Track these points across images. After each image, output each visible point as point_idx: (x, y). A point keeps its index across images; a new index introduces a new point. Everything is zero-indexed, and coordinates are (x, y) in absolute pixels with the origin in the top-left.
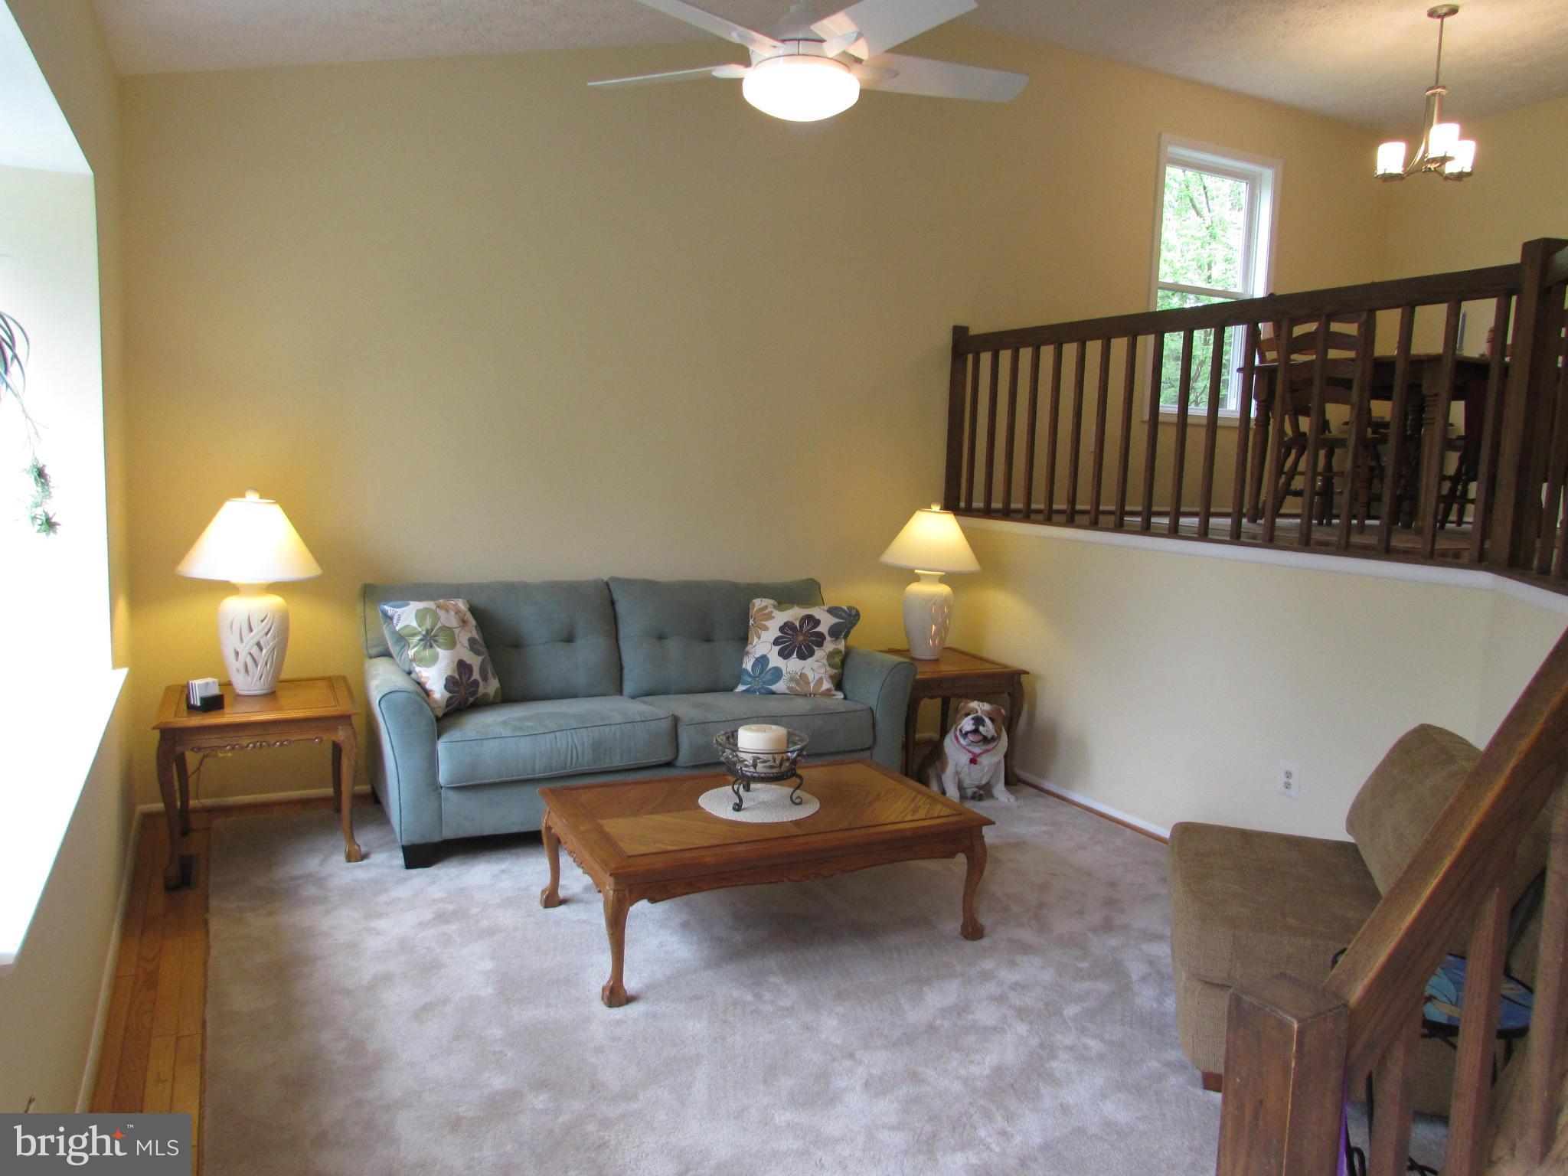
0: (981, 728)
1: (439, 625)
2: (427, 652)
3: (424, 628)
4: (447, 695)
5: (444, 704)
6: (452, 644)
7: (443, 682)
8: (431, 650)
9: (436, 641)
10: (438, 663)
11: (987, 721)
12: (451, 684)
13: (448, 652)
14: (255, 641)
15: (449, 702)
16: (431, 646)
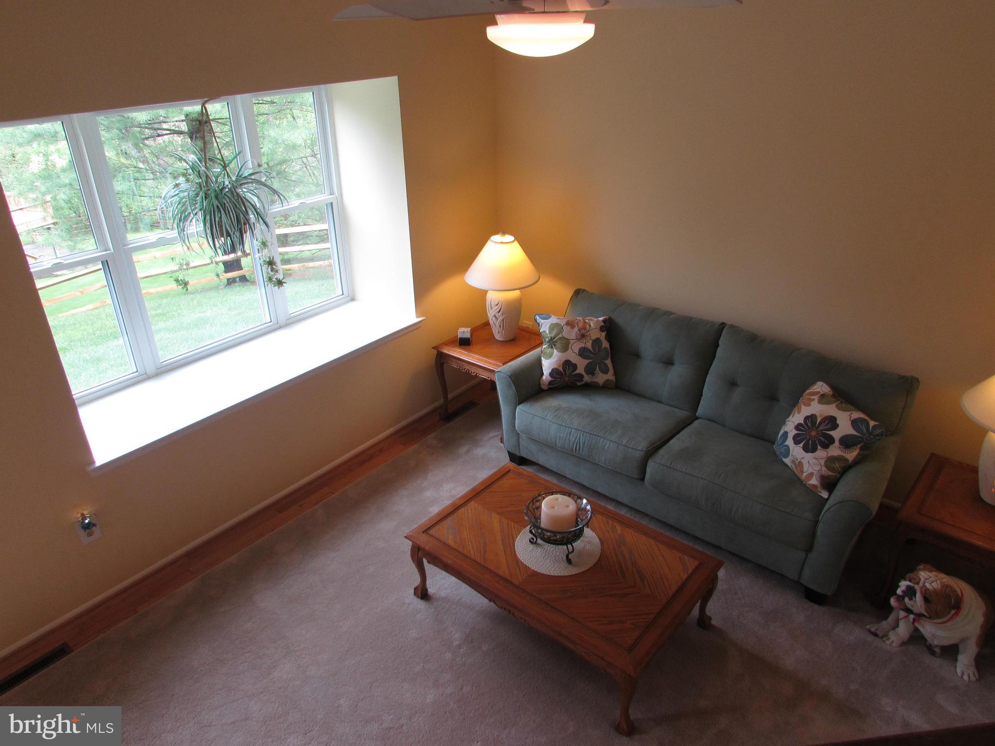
0: (906, 600)
1: (560, 336)
2: (549, 350)
3: (551, 336)
4: (550, 379)
5: (547, 383)
6: (565, 348)
7: (550, 371)
8: (551, 349)
9: (555, 345)
10: (551, 359)
11: (918, 596)
12: (554, 373)
13: (559, 353)
14: (493, 314)
15: (550, 383)
16: (552, 348)
